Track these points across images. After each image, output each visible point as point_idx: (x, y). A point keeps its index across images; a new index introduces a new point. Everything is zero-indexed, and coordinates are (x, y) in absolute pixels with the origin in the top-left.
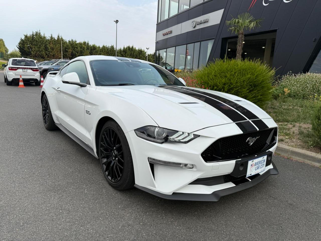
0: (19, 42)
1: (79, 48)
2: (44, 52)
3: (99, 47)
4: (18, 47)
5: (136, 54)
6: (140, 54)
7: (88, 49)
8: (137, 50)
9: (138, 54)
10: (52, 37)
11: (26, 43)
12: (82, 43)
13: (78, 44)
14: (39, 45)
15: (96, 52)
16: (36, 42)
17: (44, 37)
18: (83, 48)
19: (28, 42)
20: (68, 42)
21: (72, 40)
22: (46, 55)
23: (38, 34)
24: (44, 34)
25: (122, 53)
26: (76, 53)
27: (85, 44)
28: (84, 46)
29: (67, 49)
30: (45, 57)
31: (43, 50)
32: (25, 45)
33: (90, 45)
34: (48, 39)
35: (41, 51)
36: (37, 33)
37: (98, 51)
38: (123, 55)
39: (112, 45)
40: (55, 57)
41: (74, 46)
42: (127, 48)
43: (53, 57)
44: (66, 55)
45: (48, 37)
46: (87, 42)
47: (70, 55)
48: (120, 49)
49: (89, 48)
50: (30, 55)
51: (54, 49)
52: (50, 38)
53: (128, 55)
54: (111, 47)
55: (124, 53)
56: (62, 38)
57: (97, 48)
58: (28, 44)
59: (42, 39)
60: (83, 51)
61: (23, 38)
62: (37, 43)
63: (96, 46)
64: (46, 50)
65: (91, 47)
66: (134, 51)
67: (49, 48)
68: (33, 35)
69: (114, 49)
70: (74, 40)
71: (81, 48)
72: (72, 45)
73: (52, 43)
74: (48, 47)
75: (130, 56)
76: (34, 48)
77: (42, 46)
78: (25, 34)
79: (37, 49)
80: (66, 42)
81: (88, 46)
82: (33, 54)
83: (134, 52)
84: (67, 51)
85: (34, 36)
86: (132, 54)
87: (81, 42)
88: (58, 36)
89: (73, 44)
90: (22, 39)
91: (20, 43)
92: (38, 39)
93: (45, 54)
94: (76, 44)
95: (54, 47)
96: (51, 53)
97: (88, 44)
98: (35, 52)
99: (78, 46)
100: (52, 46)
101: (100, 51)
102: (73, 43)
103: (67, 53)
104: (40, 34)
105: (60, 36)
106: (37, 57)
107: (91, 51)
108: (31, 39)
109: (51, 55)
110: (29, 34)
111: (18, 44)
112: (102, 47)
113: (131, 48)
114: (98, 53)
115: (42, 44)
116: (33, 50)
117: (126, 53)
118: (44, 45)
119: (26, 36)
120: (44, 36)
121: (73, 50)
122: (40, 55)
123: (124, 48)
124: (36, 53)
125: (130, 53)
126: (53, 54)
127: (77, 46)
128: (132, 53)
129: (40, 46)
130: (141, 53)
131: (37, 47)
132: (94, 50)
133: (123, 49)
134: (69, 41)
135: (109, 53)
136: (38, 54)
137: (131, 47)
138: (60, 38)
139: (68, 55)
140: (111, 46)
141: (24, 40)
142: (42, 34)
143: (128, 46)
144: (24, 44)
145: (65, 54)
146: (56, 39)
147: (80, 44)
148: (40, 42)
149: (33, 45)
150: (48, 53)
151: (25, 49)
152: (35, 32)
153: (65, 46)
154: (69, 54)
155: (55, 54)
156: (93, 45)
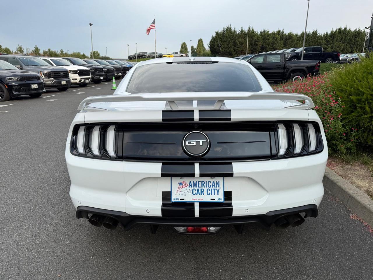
0: (210, 40)
1: (271, 39)
2: (232, 48)
3: (297, 34)
4: (209, 46)
5: (350, 38)
6: (355, 37)
7: (282, 39)
8: (352, 32)
9: (354, 37)
10: (242, 31)
11: (217, 41)
12: (276, 32)
13: (270, 34)
14: (228, 41)
15: (291, 42)
16: (225, 38)
17: (235, 32)
18: (276, 38)
19: (218, 39)
20: (259, 33)
21: (264, 30)
22: (235, 51)
23: (229, 30)
24: (235, 29)
25: (328, 39)
26: (266, 46)
27: (279, 33)
28: (277, 36)
29: (257, 42)
30: (233, 54)
31: (232, 46)
32: (215, 43)
33: (286, 34)
34: (238, 33)
35: (230, 47)
36: (227, 28)
37: (295, 40)
38: (330, 41)
39: (315, 30)
40: (243, 53)
41: (265, 37)
42: (336, 31)
43: (241, 53)
44: (255, 49)
45: (238, 31)
46: (281, 31)
47: (260, 49)
48: (326, 33)
49: (284, 38)
50: (219, 53)
51: (243, 43)
52: (240, 32)
53: (336, 41)
54: (313, 33)
55: (331, 39)
56: (253, 30)
57: (293, 37)
58: (218, 42)
59: (232, 34)
60: (276, 43)
61: (214, 35)
62: (227, 39)
63: (293, 34)
64: (235, 46)
65: (286, 36)
66: (348, 33)
67: (238, 44)
68: (224, 31)
69: (317, 34)
70: (266, 30)
71: (273, 38)
72: (263, 36)
73: (242, 38)
74: (236, 43)
75: (340, 42)
76: (224, 44)
77: (231, 42)
78: (216, 31)
79: (226, 46)
80: (257, 34)
81: (283, 35)
82: (222, 52)
83: (348, 36)
84: (257, 45)
85: (225, 32)
86: (343, 39)
87: (274, 31)
88: (249, 29)
89: (265, 35)
90: (213, 36)
91: (211, 42)
92: (228, 35)
93: (233, 51)
94: (268, 35)
95: (243, 42)
96: (239, 49)
97: (283, 32)
98: (224, 49)
99: (270, 37)
100: (241, 41)
101: (297, 41)
102: (264, 34)
103: (257, 47)
104: (230, 28)
105: (251, 28)
106: (225, 55)
107: (285, 41)
108: (222, 35)
109: (239, 51)
110: (220, 30)
111: (209, 43)
112: (300, 34)
113: (343, 30)
114: (294, 43)
115: (231, 40)
116: (222, 48)
117: (334, 39)
118: (233, 41)
119: (217, 33)
120: (235, 30)
121: (264, 42)
122: (228, 52)
123: (332, 31)
124: (225, 50)
125: (340, 37)
126: (241, 50)
127: (268, 38)
128: (344, 37)
129: (229, 42)
130: (358, 36)
131: (226, 44)
132: (289, 40)
133: (330, 33)
134: (261, 32)
135: (309, 41)
136: (227, 51)
137: (343, 28)
138: (251, 30)
139: (257, 49)
140: (312, 31)
141: (215, 37)
142: (233, 29)
143: (338, 28)
144: (215, 42)
145: (254, 48)
146: (246, 31)
147: (273, 34)
148: (230, 37)
149: (223, 41)
150: (237, 48)
151: (215, 47)
152: (225, 27)
153: (256, 39)
154: (258, 48)
155: (243, 49)
156: (289, 33)
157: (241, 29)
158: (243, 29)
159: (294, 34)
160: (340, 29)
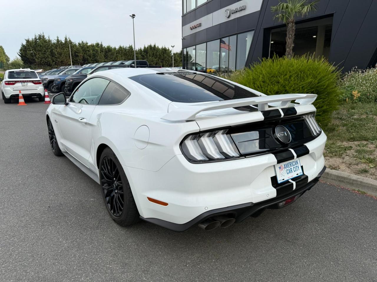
0: (20, 48)
1: (91, 51)
2: (50, 58)
3: (115, 48)
4: (20, 54)
5: (159, 54)
6: (163, 54)
7: (102, 51)
8: (160, 49)
9: (162, 53)
10: (58, 41)
11: (29, 49)
12: (95, 45)
13: (89, 46)
14: (43, 51)
15: (111, 54)
16: (40, 47)
17: (50, 41)
18: (96, 50)
19: (31, 47)
20: (77, 44)
21: (82, 42)
22: (53, 61)
23: (41, 38)
24: (49, 37)
25: (143, 54)
26: (88, 58)
27: (98, 46)
28: (97, 48)
29: (77, 53)
30: (51, 65)
31: (49, 56)
32: (28, 52)
33: (104, 47)
34: (54, 43)
35: (47, 58)
36: (40, 36)
37: (114, 53)
38: (145, 55)
39: (131, 45)
40: (64, 64)
41: (85, 49)
42: (148, 47)
43: (61, 64)
44: (77, 60)
45: (54, 40)
46: (100, 43)
47: (82, 60)
48: (140, 49)
49: (104, 50)
50: (34, 63)
51: (62, 53)
52: (56, 42)
53: (150, 56)
54: (129, 47)
55: (145, 53)
56: (70, 41)
57: (112, 50)
58: (30, 50)
59: (46, 43)
60: (96, 54)
61: (25, 43)
62: (42, 48)
63: (111, 48)
64: (53, 57)
65: (105, 49)
66: (157, 50)
67: (56, 54)
68: (36, 38)
69: (133, 49)
70: (85, 42)
71: (93, 50)
72: (82, 47)
73: (59, 47)
74: (54, 53)
75: (153, 57)
76: (39, 54)
77: (48, 52)
78: (27, 39)
79: (42, 56)
80: (75, 45)
81: (102, 48)
82: (38, 62)
83: (157, 52)
84: (77, 56)
85: (38, 41)
86: (155, 55)
87: (93, 43)
88: (66, 39)
89: (84, 47)
90: (23, 45)
91: (21, 50)
92: (42, 43)
93: (52, 61)
94: (88, 47)
95: (62, 52)
96: (59, 60)
97: (102, 45)
98: (40, 59)
99: (90, 49)
100: (59, 51)
101: (117, 54)
102: (83, 45)
103: (78, 58)
104: (43, 36)
105: (67, 38)
106: (43, 65)
107: (106, 54)
108: (34, 44)
109: (58, 61)
110: (31, 38)
111: (19, 51)
112: (118, 48)
113: (153, 47)
114: (114, 56)
115: (47, 49)
116: (38, 57)
117: (147, 54)
118: (49, 50)
119: (28, 41)
120: (49, 40)
121: (85, 53)
122: (46, 63)
123: (145, 47)
124: (41, 61)
125: (152, 52)
126: (61, 61)
127: (88, 49)
128: (155, 53)
129: (45, 51)
130: (165, 53)
131: (42, 54)
132: (109, 52)
133: (143, 49)
134: (79, 44)
135: (127, 55)
136: (44, 61)
137: (153, 46)
138: (68, 40)
139: (78, 60)
140: (129, 46)
141: (25, 45)
142: (46, 37)
143: (149, 45)
144: (26, 51)
145: (75, 59)
146: (64, 42)
147: (92, 46)
148: (45, 47)
149: (37, 51)
150: (55, 59)
151: (27, 56)
152: (37, 35)
153: (75, 49)
154: (80, 59)
155: (63, 60)
156: (107, 47)
157: (57, 39)
158: (60, 39)
159: (113, 48)
160: (150, 46)
